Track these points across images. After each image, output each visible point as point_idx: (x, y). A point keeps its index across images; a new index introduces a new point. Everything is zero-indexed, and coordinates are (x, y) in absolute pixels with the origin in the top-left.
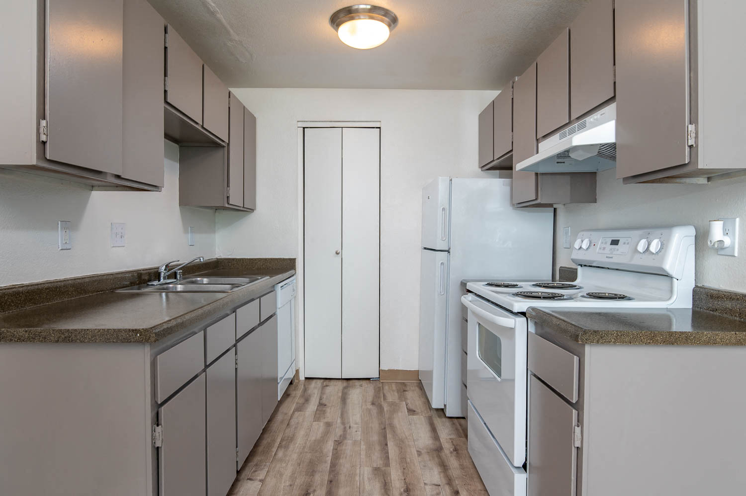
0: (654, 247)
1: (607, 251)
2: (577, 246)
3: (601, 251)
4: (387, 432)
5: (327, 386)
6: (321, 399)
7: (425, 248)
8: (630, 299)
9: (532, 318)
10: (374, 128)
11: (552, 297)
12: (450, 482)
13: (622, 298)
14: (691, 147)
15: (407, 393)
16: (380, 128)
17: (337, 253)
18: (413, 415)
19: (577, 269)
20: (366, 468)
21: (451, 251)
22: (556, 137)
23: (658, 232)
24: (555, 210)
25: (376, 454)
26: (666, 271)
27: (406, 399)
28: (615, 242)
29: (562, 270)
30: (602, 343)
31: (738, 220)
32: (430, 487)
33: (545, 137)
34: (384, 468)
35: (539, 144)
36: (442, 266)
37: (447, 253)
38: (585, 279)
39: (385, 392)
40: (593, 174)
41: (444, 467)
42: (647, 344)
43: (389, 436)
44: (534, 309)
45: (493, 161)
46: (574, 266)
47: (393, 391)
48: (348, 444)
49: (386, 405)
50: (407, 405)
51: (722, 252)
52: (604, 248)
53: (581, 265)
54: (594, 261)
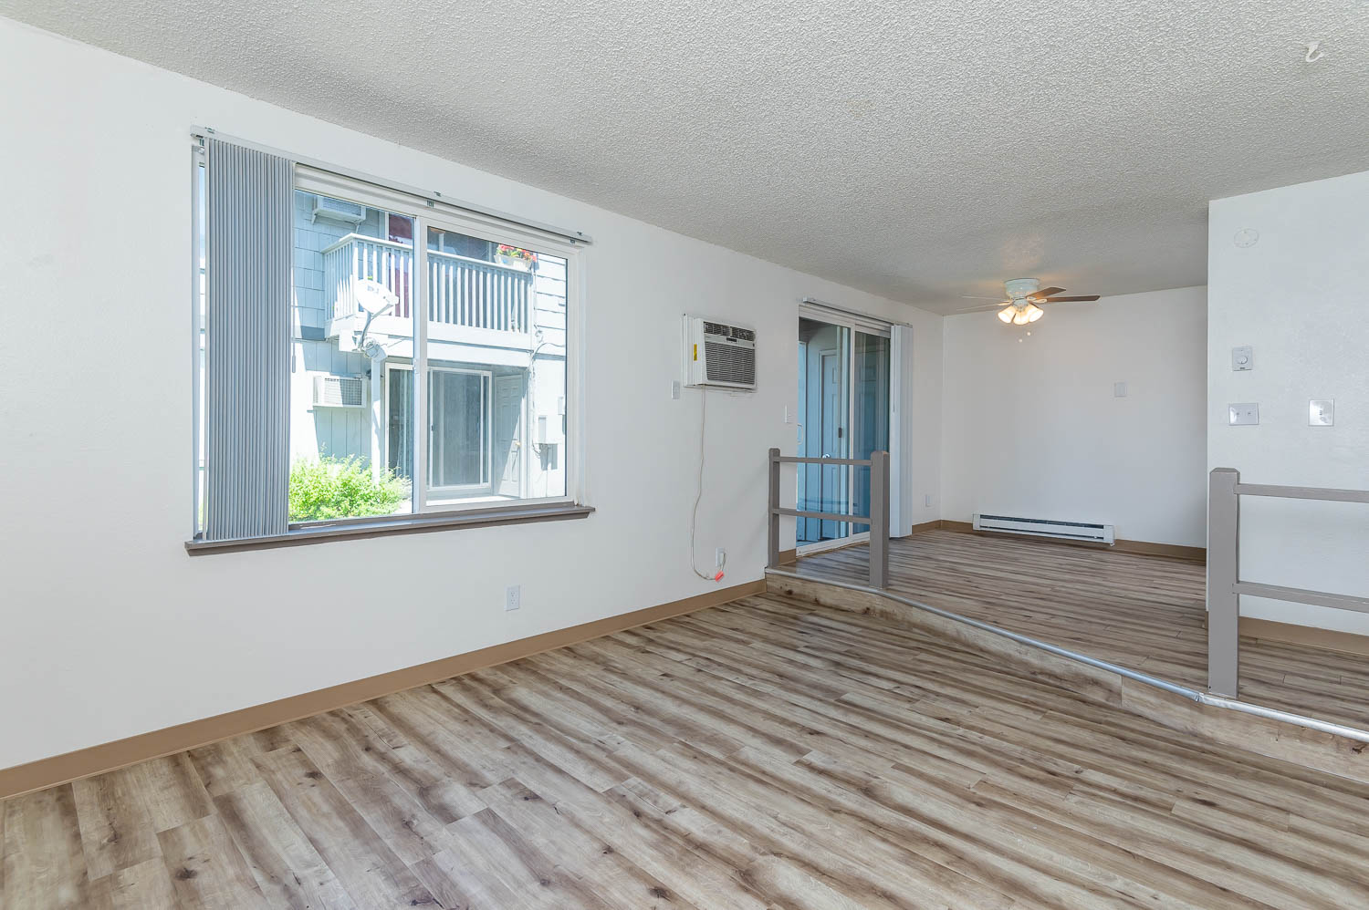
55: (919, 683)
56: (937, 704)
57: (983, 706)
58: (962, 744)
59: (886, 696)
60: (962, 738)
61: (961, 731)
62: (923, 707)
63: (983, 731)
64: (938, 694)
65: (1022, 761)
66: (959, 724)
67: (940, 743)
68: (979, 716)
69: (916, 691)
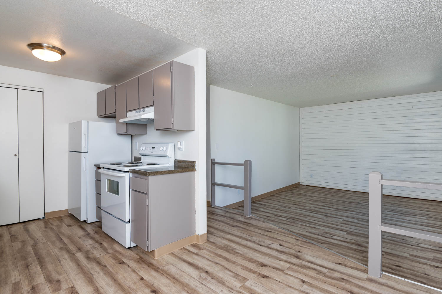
0: (165, 149)
1: (151, 150)
2: (141, 149)
3: (149, 150)
4: (60, 235)
5: (11, 227)
6: (10, 234)
7: (71, 151)
8: (158, 164)
9: (131, 172)
10: (39, 91)
11: (136, 166)
12: (97, 242)
13: (157, 164)
14: (172, 124)
15: (63, 220)
16: (43, 92)
17: (16, 156)
18: (71, 226)
19: (141, 157)
20: (55, 250)
21: (89, 152)
22: (134, 112)
23: (166, 144)
24: (132, 136)
25: (58, 244)
26: (167, 156)
27: (64, 222)
28: (153, 148)
29: (135, 158)
30: (153, 175)
31: (183, 142)
32: (89, 245)
33: (130, 111)
34: (65, 247)
35: (128, 113)
36: (84, 159)
37: (87, 153)
38: (144, 160)
39: (50, 222)
40: (146, 125)
41: (93, 238)
42: (164, 174)
43: (61, 236)
44: (132, 169)
45: (105, 114)
46: (140, 156)
47: (56, 221)
48: (40, 245)
49: (54, 227)
50: (66, 224)
51: (180, 150)
52: (150, 150)
53: (143, 156)
54: (146, 154)
55: (325, 239)
56: (318, 232)
57: (305, 232)
58: (310, 223)
59: (334, 234)
60: (311, 224)
61: (311, 226)
62: (322, 231)
63: (305, 226)
64: (318, 235)
65: (297, 221)
66: (311, 227)
67: (315, 223)
68: (306, 229)
69: (325, 236)
